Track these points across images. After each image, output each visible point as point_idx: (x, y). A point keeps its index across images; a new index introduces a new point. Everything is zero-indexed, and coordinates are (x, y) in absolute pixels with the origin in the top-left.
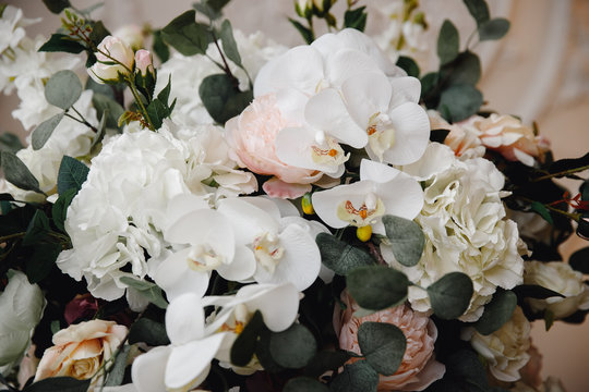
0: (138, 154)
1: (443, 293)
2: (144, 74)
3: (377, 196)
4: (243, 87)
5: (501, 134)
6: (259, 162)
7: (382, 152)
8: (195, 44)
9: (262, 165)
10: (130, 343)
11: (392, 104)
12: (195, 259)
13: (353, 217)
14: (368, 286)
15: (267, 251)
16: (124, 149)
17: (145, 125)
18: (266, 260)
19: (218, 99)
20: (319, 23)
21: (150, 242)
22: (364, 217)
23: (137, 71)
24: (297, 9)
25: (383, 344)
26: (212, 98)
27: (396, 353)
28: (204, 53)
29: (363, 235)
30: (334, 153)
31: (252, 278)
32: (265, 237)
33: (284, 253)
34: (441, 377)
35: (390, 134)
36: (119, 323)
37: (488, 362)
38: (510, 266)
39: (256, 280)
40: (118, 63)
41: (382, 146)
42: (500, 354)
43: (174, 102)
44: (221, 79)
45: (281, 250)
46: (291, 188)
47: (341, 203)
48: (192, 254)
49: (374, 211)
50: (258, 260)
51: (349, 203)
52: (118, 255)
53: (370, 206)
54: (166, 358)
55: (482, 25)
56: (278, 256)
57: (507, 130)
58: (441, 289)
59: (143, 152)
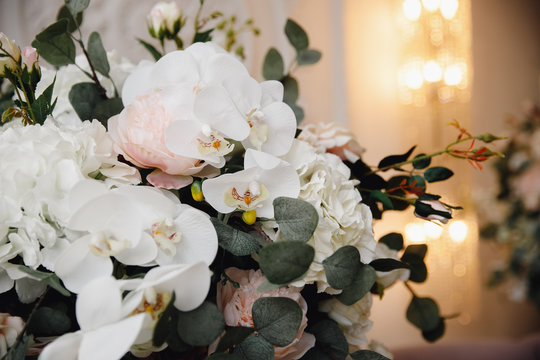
0: (29, 145)
1: (336, 266)
2: (30, 70)
3: (259, 183)
4: (110, 94)
5: (333, 137)
6: (149, 153)
7: (260, 144)
8: (64, 53)
9: (152, 156)
10: (28, 335)
11: (262, 103)
12: (98, 245)
13: (239, 202)
14: (278, 261)
15: (165, 235)
16: (12, 142)
17: (27, 121)
18: (166, 244)
19: (86, 105)
20: (170, 44)
21: (45, 231)
22: (248, 203)
23: (23, 67)
24: (152, 32)
25: (279, 317)
26: (82, 104)
27: (292, 324)
28: (73, 62)
29: (248, 219)
30: (217, 145)
31: (154, 262)
32: (164, 222)
33: (182, 236)
34: (313, 345)
35: (264, 128)
36: (13, 315)
37: (347, 328)
38: (365, 243)
39: (158, 263)
40: (8, 55)
41: (260, 139)
42: (356, 321)
43: (55, 102)
44: (88, 87)
45: (179, 234)
46: (174, 180)
47: (229, 190)
48: (95, 240)
49: (257, 197)
50: (159, 244)
51: (234, 190)
52: (10, 246)
53: (254, 191)
54: (77, 345)
55: (302, 53)
56: (177, 239)
57: (339, 133)
58: (336, 262)
59: (35, 144)
